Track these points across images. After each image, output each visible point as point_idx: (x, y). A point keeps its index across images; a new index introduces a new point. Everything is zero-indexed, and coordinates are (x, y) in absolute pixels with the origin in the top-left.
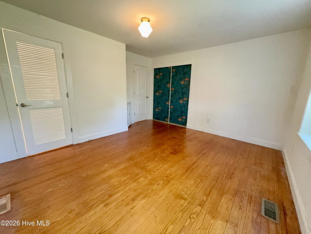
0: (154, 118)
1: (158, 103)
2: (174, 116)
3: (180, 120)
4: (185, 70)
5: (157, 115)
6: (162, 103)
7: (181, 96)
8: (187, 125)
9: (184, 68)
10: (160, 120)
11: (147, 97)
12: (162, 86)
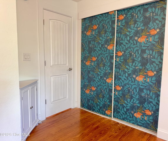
0: (82, 105)
1: (90, 80)
2: (124, 107)
3: (138, 115)
4: (147, 15)
5: (88, 100)
6: (97, 80)
7: (139, 67)
8: (159, 129)
9: (146, 10)
10: (93, 110)
11: (70, 70)
12: (97, 49)
